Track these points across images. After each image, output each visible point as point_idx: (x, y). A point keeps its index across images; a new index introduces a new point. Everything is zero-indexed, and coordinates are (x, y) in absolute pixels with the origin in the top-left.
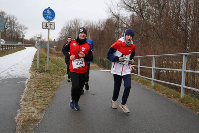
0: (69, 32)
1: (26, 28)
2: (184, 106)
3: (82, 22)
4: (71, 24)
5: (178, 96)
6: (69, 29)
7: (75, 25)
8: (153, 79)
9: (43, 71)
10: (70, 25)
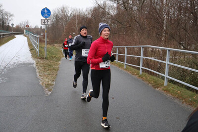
0: (57, 19)
1: (12, 15)
2: (140, 79)
3: (69, 9)
4: (58, 11)
5: (138, 74)
6: (57, 16)
7: (63, 12)
8: (125, 63)
9: (43, 58)
10: (57, 13)
